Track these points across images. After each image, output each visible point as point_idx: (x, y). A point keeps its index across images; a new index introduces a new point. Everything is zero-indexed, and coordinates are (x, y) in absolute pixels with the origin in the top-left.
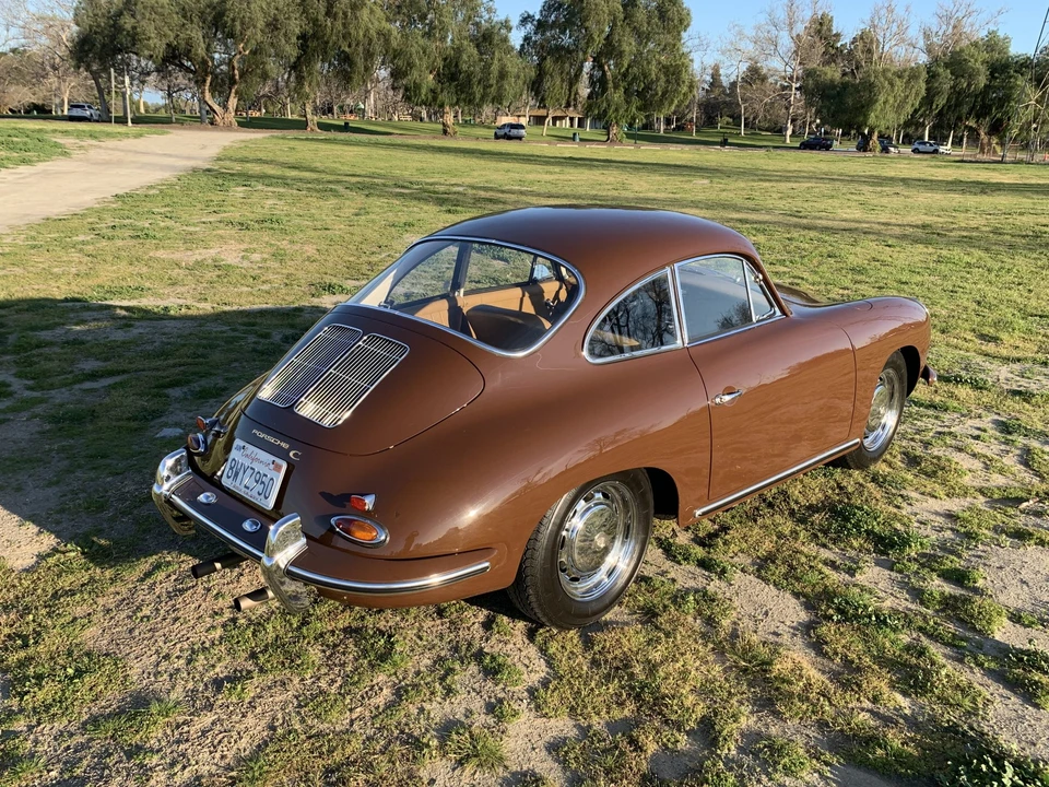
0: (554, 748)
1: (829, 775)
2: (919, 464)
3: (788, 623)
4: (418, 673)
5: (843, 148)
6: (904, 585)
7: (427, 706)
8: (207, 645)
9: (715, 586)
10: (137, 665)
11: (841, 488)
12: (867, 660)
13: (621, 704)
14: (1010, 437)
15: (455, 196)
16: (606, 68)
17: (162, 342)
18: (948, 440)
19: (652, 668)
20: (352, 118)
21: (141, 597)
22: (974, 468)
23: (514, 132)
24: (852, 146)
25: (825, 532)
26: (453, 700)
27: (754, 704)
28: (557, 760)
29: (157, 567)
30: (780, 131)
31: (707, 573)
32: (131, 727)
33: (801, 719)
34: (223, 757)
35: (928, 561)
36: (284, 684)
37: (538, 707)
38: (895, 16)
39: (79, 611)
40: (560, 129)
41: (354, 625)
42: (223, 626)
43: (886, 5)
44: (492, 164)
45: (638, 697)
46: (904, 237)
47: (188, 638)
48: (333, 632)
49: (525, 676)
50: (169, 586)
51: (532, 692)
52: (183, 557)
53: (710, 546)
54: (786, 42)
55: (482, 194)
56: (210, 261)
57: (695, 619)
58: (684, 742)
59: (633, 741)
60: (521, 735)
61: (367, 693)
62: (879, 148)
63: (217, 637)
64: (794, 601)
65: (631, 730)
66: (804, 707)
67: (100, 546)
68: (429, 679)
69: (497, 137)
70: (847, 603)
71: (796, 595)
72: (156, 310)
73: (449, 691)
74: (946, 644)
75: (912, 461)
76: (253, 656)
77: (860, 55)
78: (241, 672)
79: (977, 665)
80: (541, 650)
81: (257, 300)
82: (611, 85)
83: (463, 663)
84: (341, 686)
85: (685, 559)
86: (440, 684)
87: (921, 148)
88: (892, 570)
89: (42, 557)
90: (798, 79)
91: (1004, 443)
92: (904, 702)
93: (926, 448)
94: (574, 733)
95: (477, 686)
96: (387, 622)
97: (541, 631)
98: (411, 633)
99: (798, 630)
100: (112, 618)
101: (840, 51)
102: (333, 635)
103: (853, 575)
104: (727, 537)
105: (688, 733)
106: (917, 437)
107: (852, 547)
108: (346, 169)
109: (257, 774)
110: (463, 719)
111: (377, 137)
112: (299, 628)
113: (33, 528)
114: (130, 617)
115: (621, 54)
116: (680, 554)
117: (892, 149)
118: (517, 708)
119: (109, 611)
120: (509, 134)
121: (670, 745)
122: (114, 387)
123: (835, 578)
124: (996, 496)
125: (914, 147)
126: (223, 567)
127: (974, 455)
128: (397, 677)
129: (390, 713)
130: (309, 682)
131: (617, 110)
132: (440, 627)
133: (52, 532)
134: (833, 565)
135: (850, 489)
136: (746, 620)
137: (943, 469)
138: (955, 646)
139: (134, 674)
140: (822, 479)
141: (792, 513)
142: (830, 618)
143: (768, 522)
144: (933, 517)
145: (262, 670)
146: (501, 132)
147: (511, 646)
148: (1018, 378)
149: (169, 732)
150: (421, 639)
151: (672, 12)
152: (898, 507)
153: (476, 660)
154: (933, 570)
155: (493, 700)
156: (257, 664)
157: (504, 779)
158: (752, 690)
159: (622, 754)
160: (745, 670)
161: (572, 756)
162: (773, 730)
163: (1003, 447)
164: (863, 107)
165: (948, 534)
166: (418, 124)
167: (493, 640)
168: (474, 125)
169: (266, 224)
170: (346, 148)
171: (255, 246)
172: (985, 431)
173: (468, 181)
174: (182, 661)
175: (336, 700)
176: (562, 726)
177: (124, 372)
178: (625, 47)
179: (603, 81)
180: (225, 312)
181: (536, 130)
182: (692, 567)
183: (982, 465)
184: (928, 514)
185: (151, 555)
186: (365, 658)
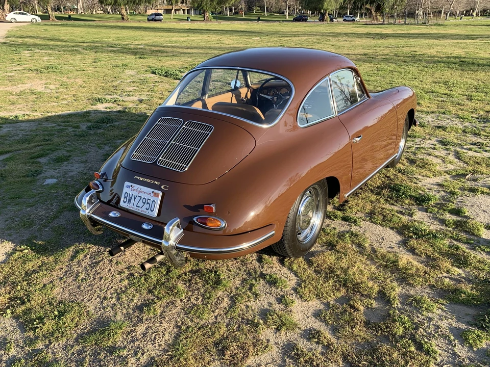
0: (317, 315)
1: (445, 309)
2: (415, 163)
3: (394, 242)
4: (237, 288)
5: (313, 20)
6: (436, 219)
7: (248, 304)
8: (123, 289)
9: (354, 229)
10: (91, 305)
11: (388, 177)
12: (436, 255)
13: (338, 290)
14: (447, 147)
15: (141, 50)
17: (23, 135)
18: (422, 150)
19: (345, 271)
20: (72, 13)
21: (76, 269)
22: (438, 162)
23: (157, 17)
24: (316, 19)
25: (391, 198)
26: (260, 299)
27: (397, 282)
28: (321, 321)
29: (77, 252)
30: (282, 13)
31: (348, 223)
32: (104, 337)
33: (421, 285)
34: (160, 346)
35: (441, 206)
36: (173, 303)
37: (301, 297)
39: (45, 281)
40: (179, 15)
41: (194, 268)
42: (127, 278)
44: (152, 34)
45: (345, 285)
46: (358, 60)
47: (112, 287)
48: (185, 274)
49: (288, 283)
50: (88, 261)
51: (295, 290)
52: (88, 246)
53: (344, 210)
55: (154, 48)
56: (28, 91)
57: (352, 245)
58: (375, 304)
59: (352, 307)
60: (300, 312)
61: (217, 301)
62: (329, 19)
63: (126, 284)
64: (392, 231)
65: (349, 301)
66: (421, 279)
67: (40, 245)
68: (243, 291)
69: (149, 20)
70: (416, 229)
71: (392, 228)
72: (11, 118)
73: (256, 296)
74: (465, 243)
75: (412, 162)
76: (150, 291)
78: (148, 300)
79: (482, 251)
80: (290, 269)
81: (63, 109)
83: (256, 280)
84: (202, 300)
85: (336, 218)
86: (250, 292)
87: (347, 19)
88: (427, 212)
89: (9, 255)
91: (446, 150)
92: (460, 271)
93: (415, 155)
94: (322, 307)
95: (268, 290)
96: (210, 265)
97: (286, 260)
98: (224, 269)
99: (400, 244)
100: (65, 282)
102: (186, 275)
103: (411, 216)
104: (349, 205)
105: (375, 299)
106: (408, 150)
107: (405, 204)
108: (79, 39)
109: (182, 351)
110: (268, 308)
111: (88, 22)
112: (167, 273)
114: (75, 280)
116: (332, 215)
117: (334, 20)
118: (291, 299)
119: (61, 279)
120: (154, 18)
121: (369, 306)
122: (7, 160)
123: (405, 219)
124: (453, 174)
125: (344, 18)
126: (125, 248)
127: (436, 157)
128: (228, 292)
129: (233, 310)
130: (185, 300)
132: (236, 264)
133: (9, 241)
134: (401, 212)
135: (392, 177)
136: (375, 243)
137: (427, 164)
138: (469, 243)
139: (91, 308)
141: (372, 191)
142: (411, 237)
143: (364, 196)
144: (432, 186)
145: (158, 298)
146: (151, 18)
147: (274, 269)
148: (437, 121)
149: (125, 337)
150: (231, 271)
152: (416, 183)
153: (262, 278)
154: (445, 210)
155: (279, 296)
156: (154, 295)
157: (301, 334)
158: (394, 275)
159: (350, 314)
160: (386, 266)
161: (328, 318)
162: (412, 292)
163: (446, 152)
165: (443, 193)
166: (107, 15)
167: (265, 266)
168: (136, 15)
169: (51, 70)
170: (74, 29)
171: (49, 81)
172: (435, 145)
173: (144, 42)
174: (114, 300)
175: (203, 308)
176: (315, 304)
177: (9, 152)
180: (50, 117)
181: (167, 16)
182: (340, 221)
183: (441, 161)
184: (429, 185)
185: (70, 247)
186: (208, 284)
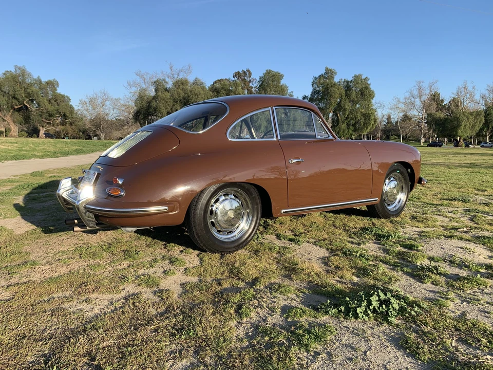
0: (184, 284)
1: (301, 296)
2: (417, 219)
3: (318, 257)
6: (382, 249)
8: (66, 251)
9: (293, 246)
10: (35, 255)
12: (347, 267)
14: (469, 213)
16: (339, 115)
18: (436, 213)
22: (444, 220)
24: (452, 145)
25: (355, 234)
26: (151, 269)
27: (283, 276)
28: (181, 287)
30: (419, 141)
31: (290, 243)
33: (301, 280)
34: (44, 277)
35: (399, 242)
36: (86, 261)
37: (186, 273)
38: (468, 91)
43: (463, 87)
47: (60, 249)
49: (187, 265)
51: (187, 269)
53: (298, 236)
54: (418, 103)
57: (277, 254)
58: (242, 285)
59: (219, 283)
60: (172, 280)
62: (464, 145)
64: (326, 251)
66: (304, 277)
67: (50, 229)
68: (146, 263)
70: (349, 251)
71: (328, 249)
73: (151, 267)
74: (390, 265)
75: (414, 218)
77: (453, 107)
79: (401, 271)
80: (200, 258)
82: (340, 121)
83: (163, 260)
85: (284, 239)
86: (149, 265)
87: (485, 145)
88: (380, 245)
89: (27, 231)
90: (425, 118)
92: (355, 279)
93: (424, 215)
94: (196, 281)
95: (164, 266)
97: (204, 253)
98: (149, 252)
99: (321, 258)
100: (37, 244)
101: (444, 106)
102: (117, 251)
103: (359, 245)
105: (246, 283)
106: (422, 212)
107: (365, 238)
110: (150, 274)
113: (30, 224)
115: (345, 110)
116: (283, 237)
117: (471, 146)
118: (176, 272)
121: (235, 285)
123: (350, 246)
124: (449, 228)
125: (481, 145)
127: (446, 217)
128: (133, 262)
131: (344, 132)
132: (162, 251)
133: (35, 225)
134: (352, 242)
136: (299, 255)
137: (428, 220)
138: (394, 265)
139: (32, 257)
140: (366, 221)
141: (344, 229)
142: (338, 255)
144: (412, 232)
147: (188, 257)
148: (487, 200)
150: (152, 254)
151: (366, 92)
152: (397, 229)
153: (169, 259)
154: (400, 244)
155: (168, 270)
157: (155, 290)
158: (285, 272)
159: (212, 286)
160: (287, 267)
161: (189, 286)
162: (286, 283)
163: (463, 215)
164: (455, 128)
165: (415, 236)
167: (181, 255)
172: (457, 211)
174: (52, 254)
176: (193, 279)
178: (347, 107)
179: (338, 121)
182: (285, 241)
183: (448, 220)
184: (410, 231)
